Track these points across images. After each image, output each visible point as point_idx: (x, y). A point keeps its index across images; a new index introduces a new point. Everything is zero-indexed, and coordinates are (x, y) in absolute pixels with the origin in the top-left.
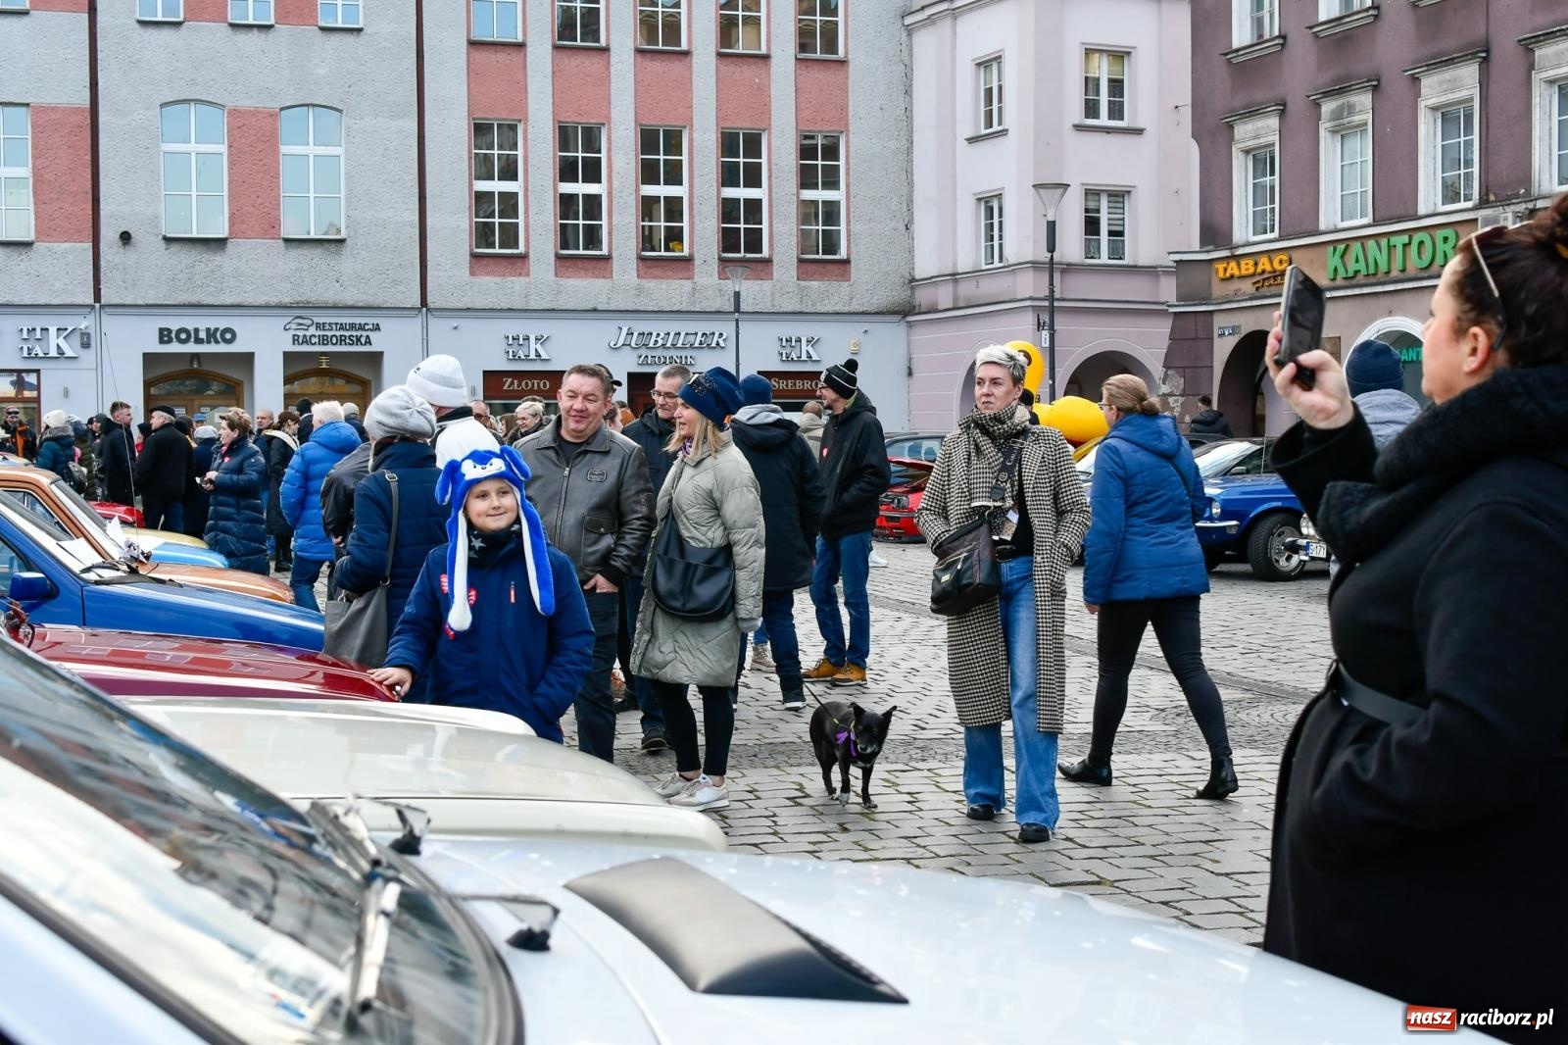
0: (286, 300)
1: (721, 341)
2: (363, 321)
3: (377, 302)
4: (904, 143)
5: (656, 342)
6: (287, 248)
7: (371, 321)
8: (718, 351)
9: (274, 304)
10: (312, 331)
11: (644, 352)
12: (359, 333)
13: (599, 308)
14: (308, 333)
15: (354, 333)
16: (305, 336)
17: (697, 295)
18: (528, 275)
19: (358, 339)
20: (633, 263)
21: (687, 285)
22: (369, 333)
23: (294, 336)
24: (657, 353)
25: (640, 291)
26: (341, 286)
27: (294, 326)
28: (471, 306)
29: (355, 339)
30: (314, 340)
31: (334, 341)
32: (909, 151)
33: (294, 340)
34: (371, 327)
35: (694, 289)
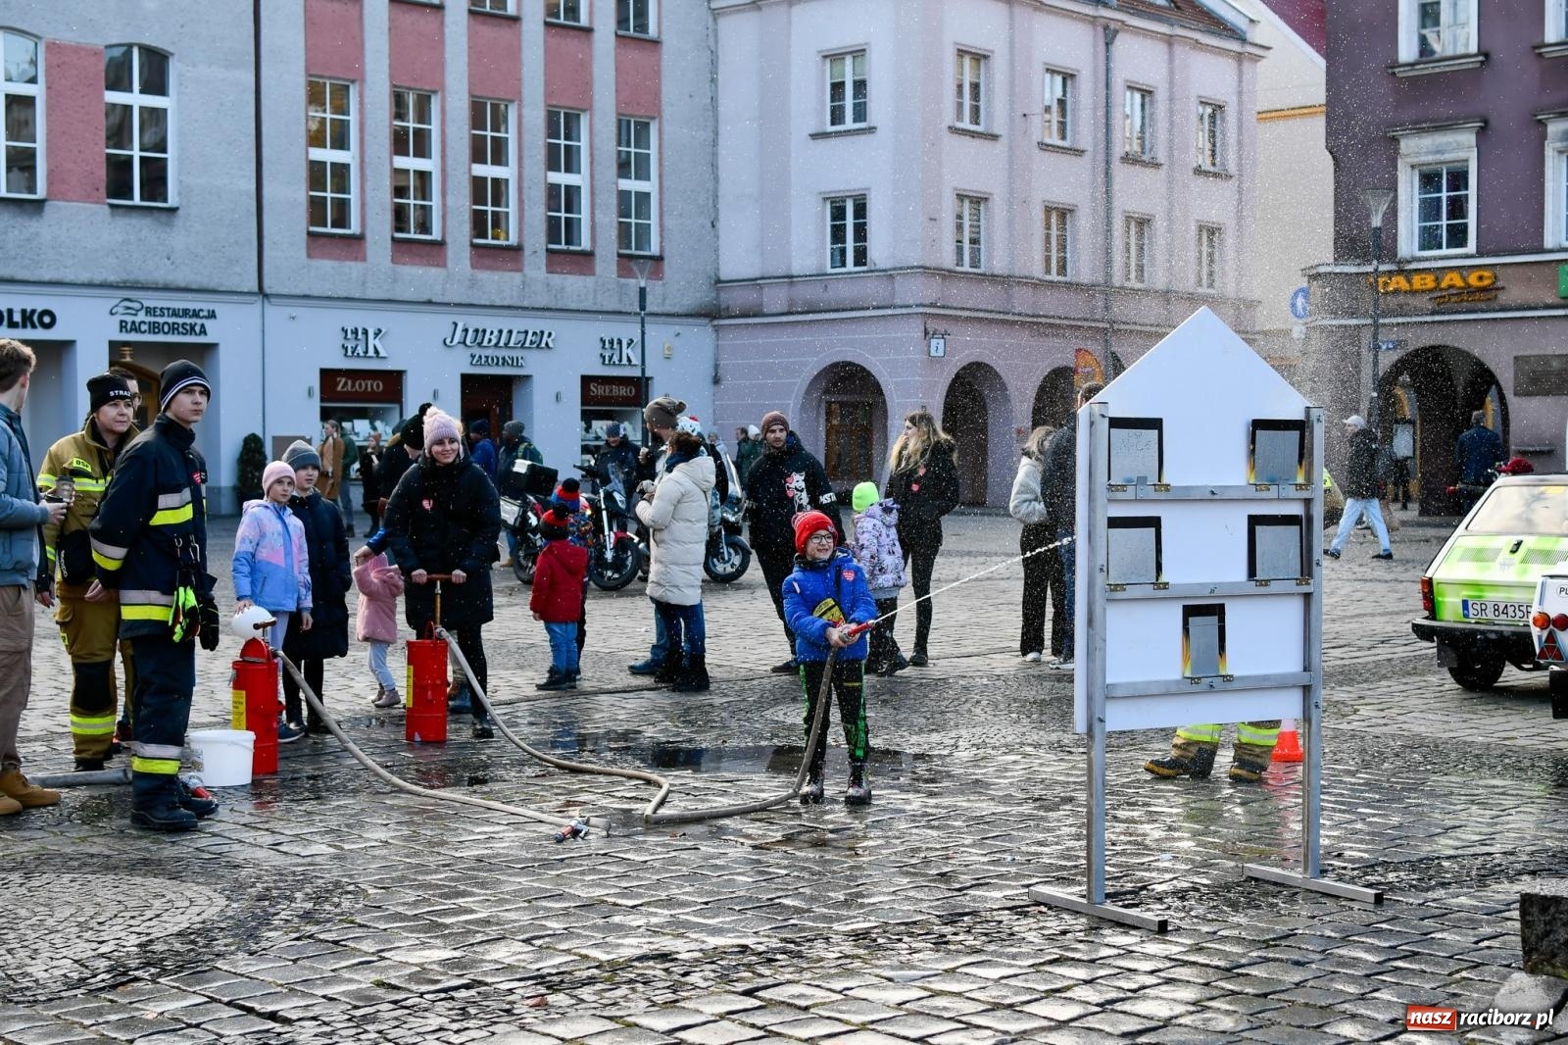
0: (112, 278)
1: (549, 340)
2: (196, 306)
3: (212, 285)
4: (711, 135)
5: (490, 340)
6: (113, 215)
7: (206, 307)
8: (546, 351)
9: (97, 282)
10: (141, 316)
11: (477, 351)
12: (192, 321)
13: (434, 300)
14: (138, 319)
15: (188, 321)
16: (133, 323)
17: (527, 290)
18: (364, 259)
19: (192, 328)
20: (467, 252)
21: (518, 276)
22: (204, 321)
23: (121, 322)
24: (490, 352)
25: (473, 283)
26: (173, 263)
27: (121, 310)
28: (308, 292)
29: (188, 328)
30: (144, 327)
31: (166, 329)
32: (715, 143)
33: (121, 327)
34: (205, 313)
35: (524, 283)
